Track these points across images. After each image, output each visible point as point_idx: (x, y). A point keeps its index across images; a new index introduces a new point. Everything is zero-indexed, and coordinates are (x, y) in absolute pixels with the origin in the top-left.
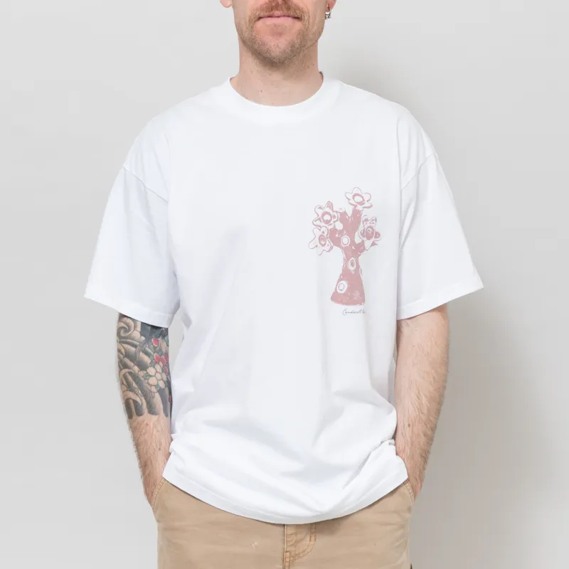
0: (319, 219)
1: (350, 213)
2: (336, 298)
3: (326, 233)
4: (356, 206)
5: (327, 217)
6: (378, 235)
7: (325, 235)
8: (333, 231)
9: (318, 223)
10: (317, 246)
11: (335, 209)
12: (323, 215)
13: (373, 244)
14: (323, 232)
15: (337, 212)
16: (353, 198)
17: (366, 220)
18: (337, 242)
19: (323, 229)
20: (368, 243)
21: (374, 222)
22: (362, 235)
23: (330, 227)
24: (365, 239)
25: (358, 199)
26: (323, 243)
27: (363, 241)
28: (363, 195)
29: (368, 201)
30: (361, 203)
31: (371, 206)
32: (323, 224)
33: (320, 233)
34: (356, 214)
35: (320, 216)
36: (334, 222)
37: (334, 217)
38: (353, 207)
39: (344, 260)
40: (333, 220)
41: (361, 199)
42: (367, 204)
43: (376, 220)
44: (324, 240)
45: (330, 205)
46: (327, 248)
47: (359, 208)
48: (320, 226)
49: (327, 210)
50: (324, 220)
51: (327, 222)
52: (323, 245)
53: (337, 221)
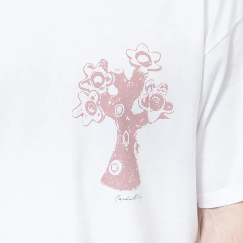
0: (87, 81)
1: (129, 75)
2: (107, 179)
3: (96, 98)
4: (138, 67)
5: (98, 79)
6: (169, 106)
7: (95, 101)
8: (105, 97)
9: (85, 86)
10: (82, 115)
11: (109, 70)
12: (93, 76)
13: (162, 116)
14: (93, 98)
15: (111, 73)
16: (137, 57)
17: (152, 86)
18: (109, 111)
19: (92, 94)
20: (153, 115)
21: (164, 89)
22: (143, 103)
23: (101, 92)
24: (149, 109)
25: (143, 59)
26: (92, 111)
27: (145, 112)
28: (150, 54)
29: (155, 62)
30: (146, 64)
31: (160, 69)
32: (91, 88)
33: (89, 99)
34: (138, 77)
35: (89, 77)
36: (107, 85)
37: (108, 79)
38: (134, 68)
39: (118, 133)
40: (105, 83)
41: (147, 60)
42: (154, 66)
43: (166, 87)
44: (93, 107)
45: (104, 64)
46: (97, 118)
47: (144, 70)
48: (88, 90)
49: (100, 70)
50: (94, 83)
51: (98, 85)
52: (93, 114)
53: (110, 84)
